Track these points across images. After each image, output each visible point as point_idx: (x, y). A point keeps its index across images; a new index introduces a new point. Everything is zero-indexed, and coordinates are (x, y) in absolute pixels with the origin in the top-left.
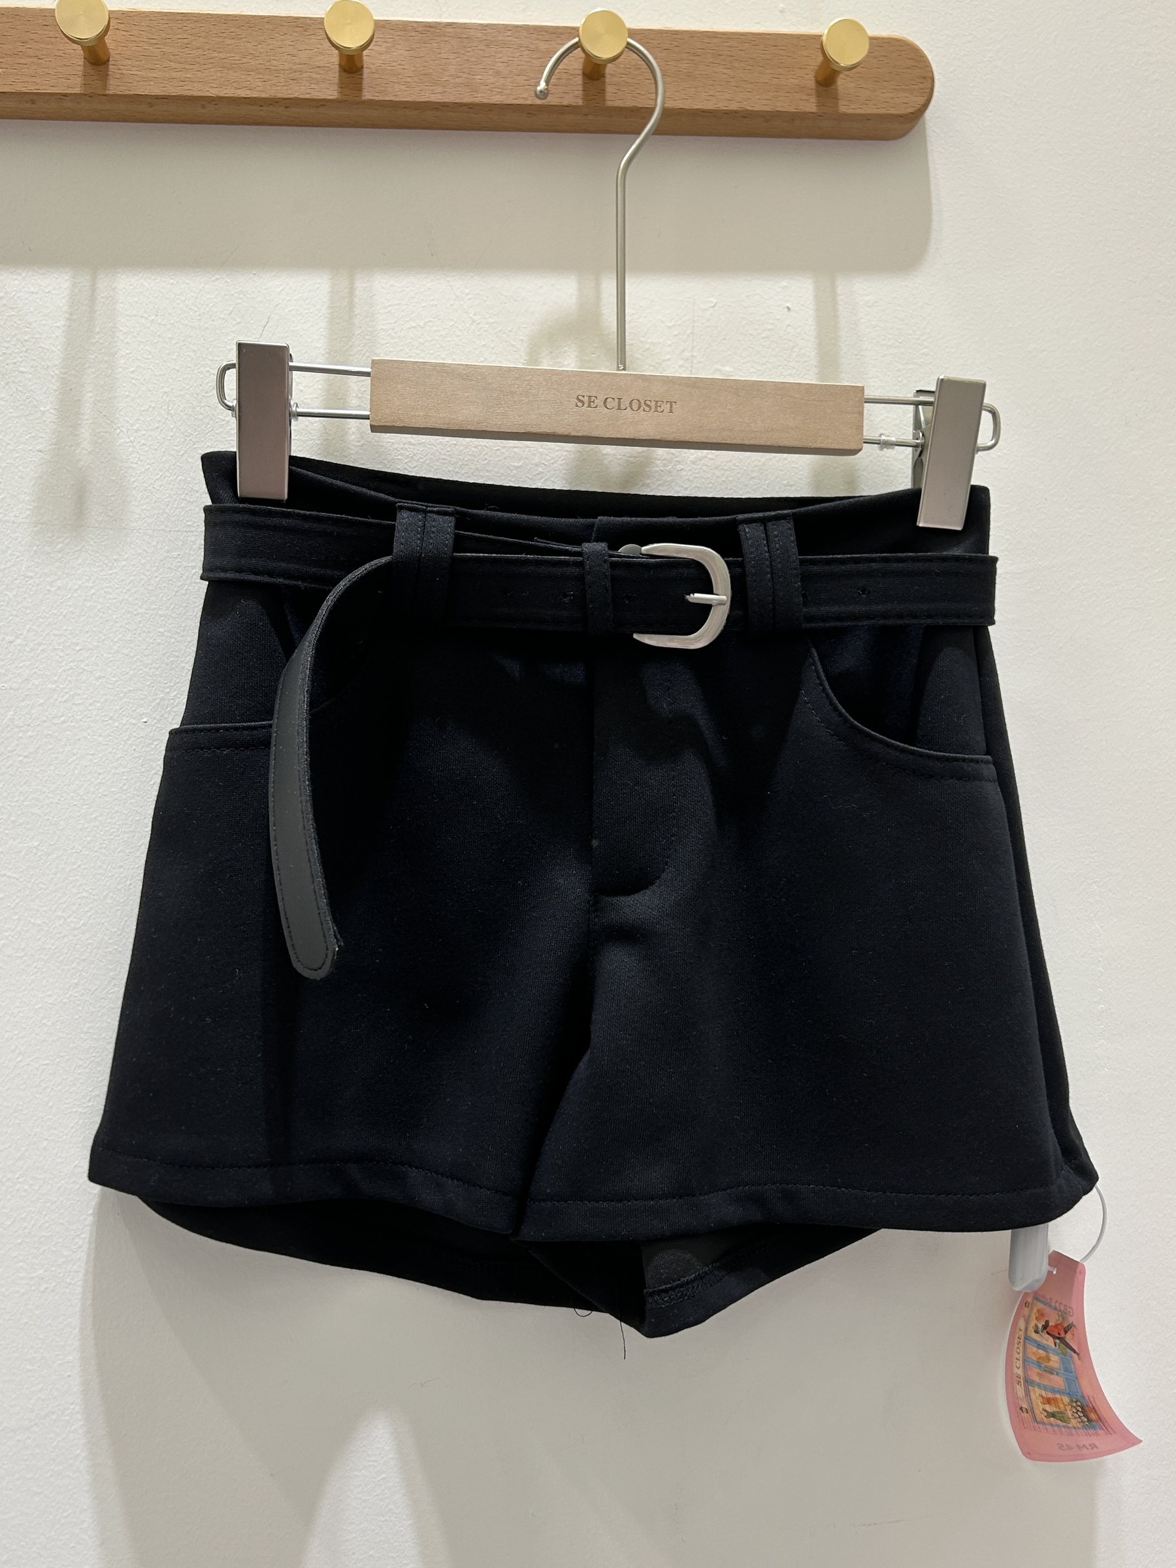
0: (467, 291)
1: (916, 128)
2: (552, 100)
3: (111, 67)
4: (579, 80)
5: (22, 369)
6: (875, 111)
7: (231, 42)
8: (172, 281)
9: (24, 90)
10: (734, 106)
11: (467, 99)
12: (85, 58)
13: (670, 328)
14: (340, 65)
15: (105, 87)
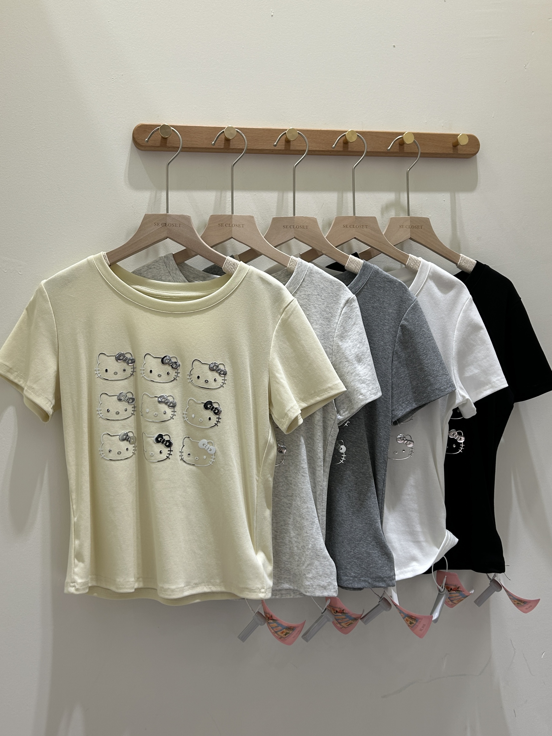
0: (369, 196)
1: (475, 156)
2: (391, 151)
3: (291, 143)
4: (398, 145)
5: (267, 216)
6: (466, 153)
7: (318, 137)
8: (301, 194)
9: (272, 149)
10: (434, 152)
11: (373, 150)
12: (285, 141)
13: (416, 205)
14: (343, 142)
15: (290, 148)
